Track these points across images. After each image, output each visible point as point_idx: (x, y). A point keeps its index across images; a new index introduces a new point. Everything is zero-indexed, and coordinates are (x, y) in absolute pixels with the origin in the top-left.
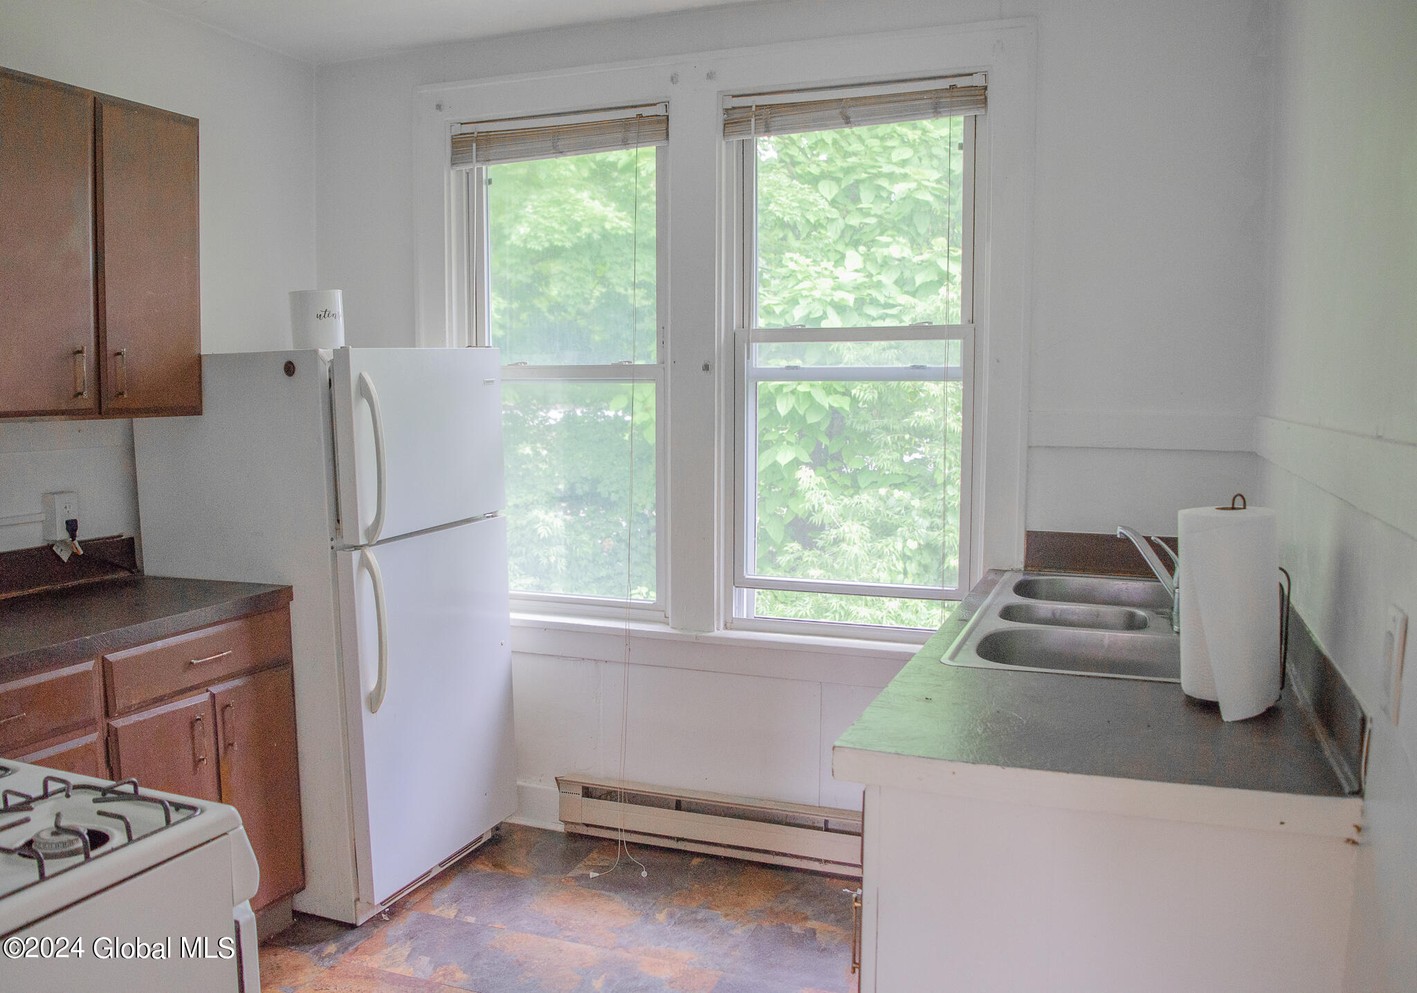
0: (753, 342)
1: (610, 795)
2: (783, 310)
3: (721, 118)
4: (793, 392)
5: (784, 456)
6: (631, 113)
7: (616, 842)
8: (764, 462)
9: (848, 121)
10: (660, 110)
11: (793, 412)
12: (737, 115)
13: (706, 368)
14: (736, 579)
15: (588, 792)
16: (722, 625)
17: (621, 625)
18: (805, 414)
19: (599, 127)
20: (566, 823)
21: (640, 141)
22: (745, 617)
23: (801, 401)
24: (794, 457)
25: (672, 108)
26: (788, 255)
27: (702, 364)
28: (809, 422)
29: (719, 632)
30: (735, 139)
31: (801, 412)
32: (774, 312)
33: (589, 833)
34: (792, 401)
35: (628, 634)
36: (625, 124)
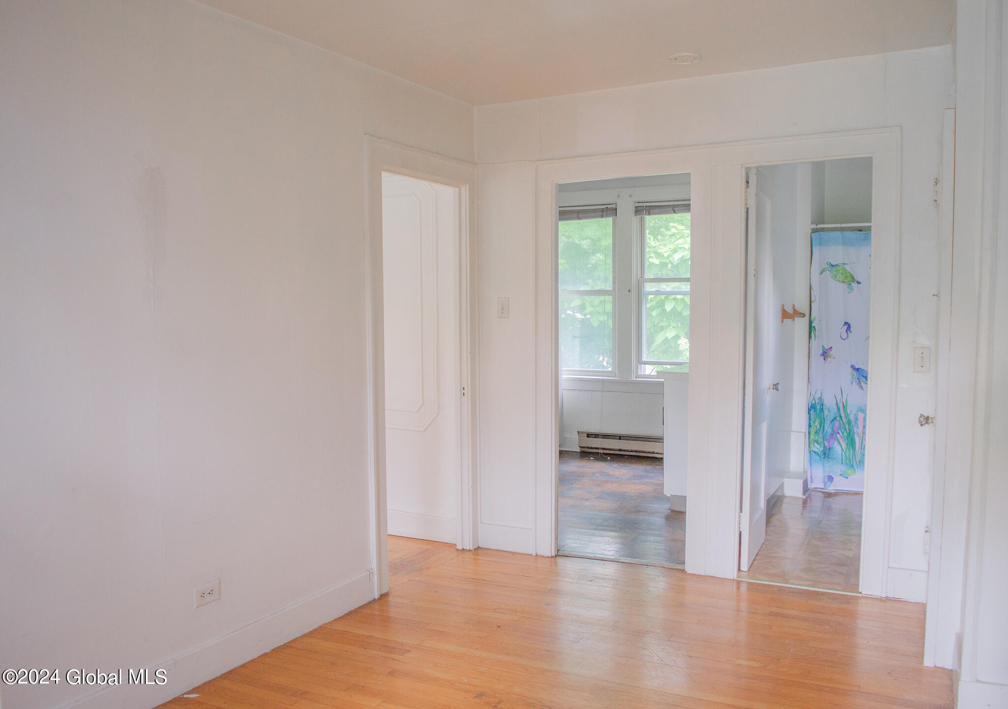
0: (645, 282)
1: (596, 436)
2: (669, 255)
3: (634, 209)
4: (674, 299)
5: (670, 334)
6: (604, 207)
7: (598, 453)
8: (659, 339)
9: (675, 212)
10: (614, 206)
11: (674, 309)
12: (639, 209)
13: (629, 291)
14: (640, 362)
15: (589, 435)
16: (635, 376)
17: (601, 378)
18: (681, 311)
19: (595, 211)
20: (581, 447)
21: (607, 216)
22: (642, 374)
23: (679, 304)
24: (675, 334)
25: (618, 206)
26: (671, 224)
27: (628, 290)
28: (683, 315)
29: (634, 379)
30: (639, 217)
31: (679, 310)
32: (664, 256)
33: (589, 451)
34: (674, 303)
35: (603, 381)
36: (603, 210)
